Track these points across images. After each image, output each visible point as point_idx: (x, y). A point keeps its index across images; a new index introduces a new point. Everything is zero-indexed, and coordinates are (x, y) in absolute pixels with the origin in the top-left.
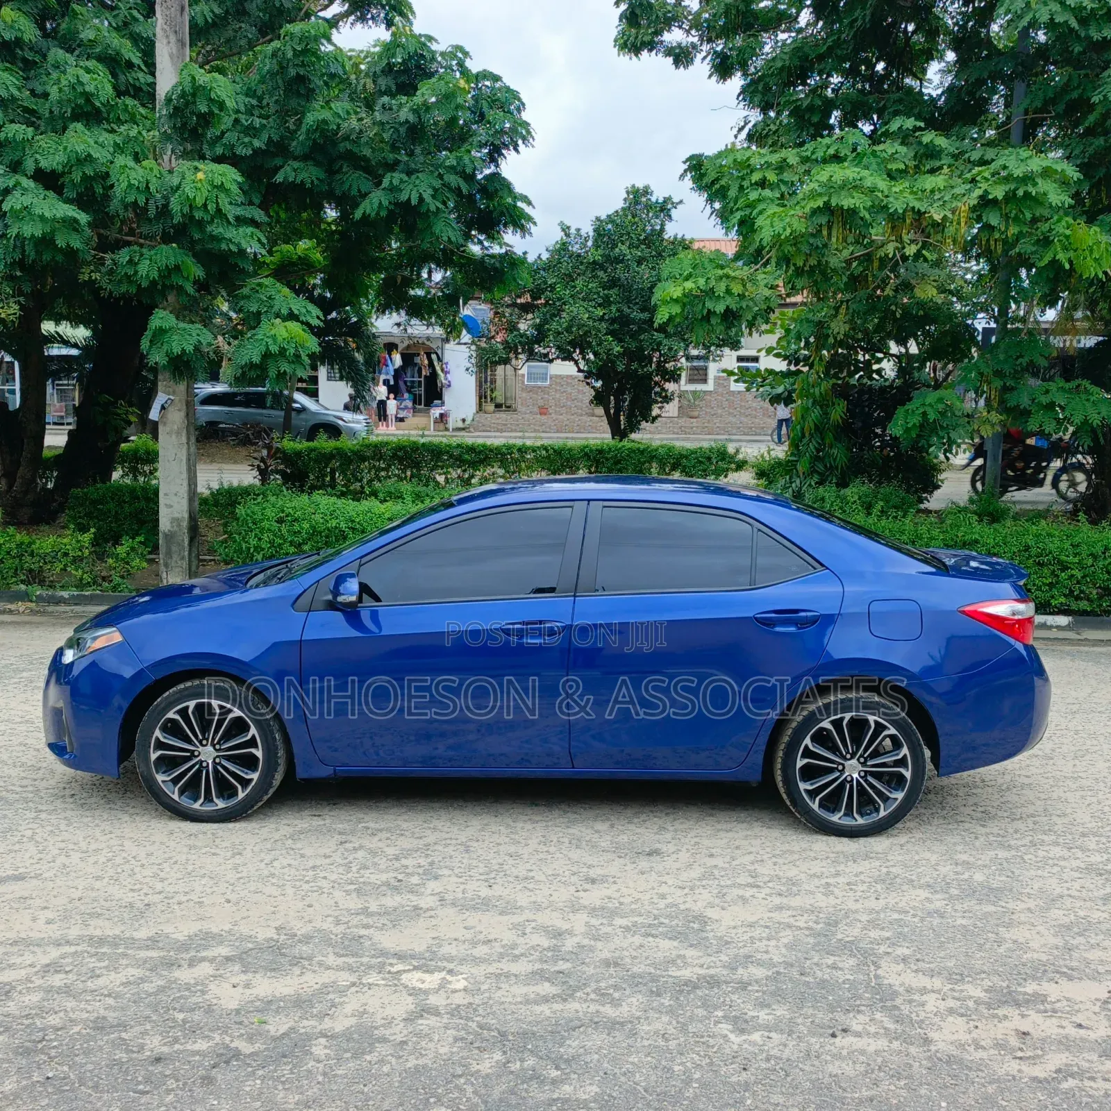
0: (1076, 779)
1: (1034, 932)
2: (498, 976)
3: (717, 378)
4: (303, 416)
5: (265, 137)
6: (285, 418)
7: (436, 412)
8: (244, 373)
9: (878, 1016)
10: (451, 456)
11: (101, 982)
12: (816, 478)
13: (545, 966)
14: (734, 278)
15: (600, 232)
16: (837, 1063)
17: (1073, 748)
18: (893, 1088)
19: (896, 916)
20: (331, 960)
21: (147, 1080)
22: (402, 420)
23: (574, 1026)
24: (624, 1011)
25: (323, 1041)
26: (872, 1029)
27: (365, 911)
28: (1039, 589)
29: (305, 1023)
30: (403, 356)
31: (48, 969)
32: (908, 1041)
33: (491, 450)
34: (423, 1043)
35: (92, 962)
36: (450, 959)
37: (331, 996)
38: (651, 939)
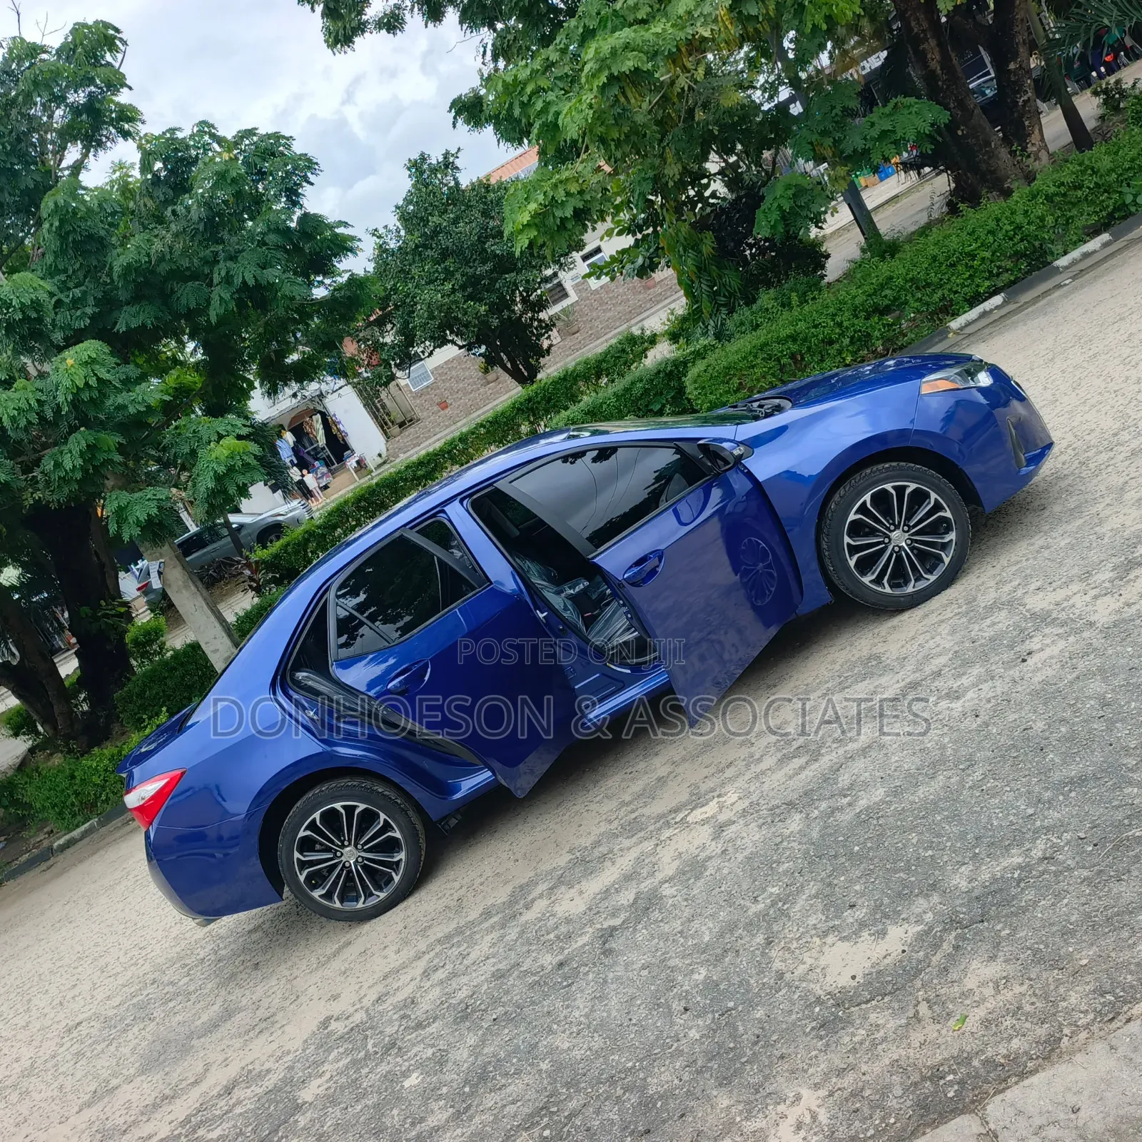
0: (1084, 402)
1: (1121, 516)
2: (757, 777)
3: (576, 287)
4: (244, 532)
5: (91, 301)
6: (233, 541)
7: (351, 463)
8: (211, 505)
9: (1047, 631)
10: (406, 480)
11: (473, 956)
12: (724, 311)
13: (784, 751)
14: (567, 180)
15: (405, 218)
16: (1038, 674)
17: (1068, 384)
18: (1087, 663)
19: (1014, 568)
20: (627, 843)
21: (566, 978)
22: (326, 487)
23: (837, 769)
24: (864, 739)
25: (667, 885)
26: (1048, 641)
27: (624, 804)
28: (963, 286)
29: (643, 885)
30: (293, 431)
31: (426, 974)
32: (1078, 631)
33: (436, 455)
34: (739, 843)
35: (455, 951)
36: (713, 790)
37: (646, 861)
38: (847, 690)
